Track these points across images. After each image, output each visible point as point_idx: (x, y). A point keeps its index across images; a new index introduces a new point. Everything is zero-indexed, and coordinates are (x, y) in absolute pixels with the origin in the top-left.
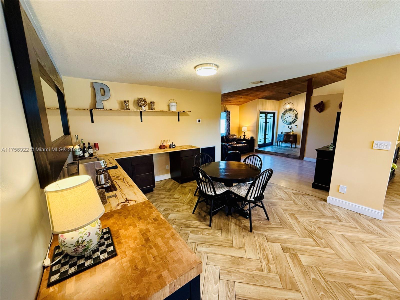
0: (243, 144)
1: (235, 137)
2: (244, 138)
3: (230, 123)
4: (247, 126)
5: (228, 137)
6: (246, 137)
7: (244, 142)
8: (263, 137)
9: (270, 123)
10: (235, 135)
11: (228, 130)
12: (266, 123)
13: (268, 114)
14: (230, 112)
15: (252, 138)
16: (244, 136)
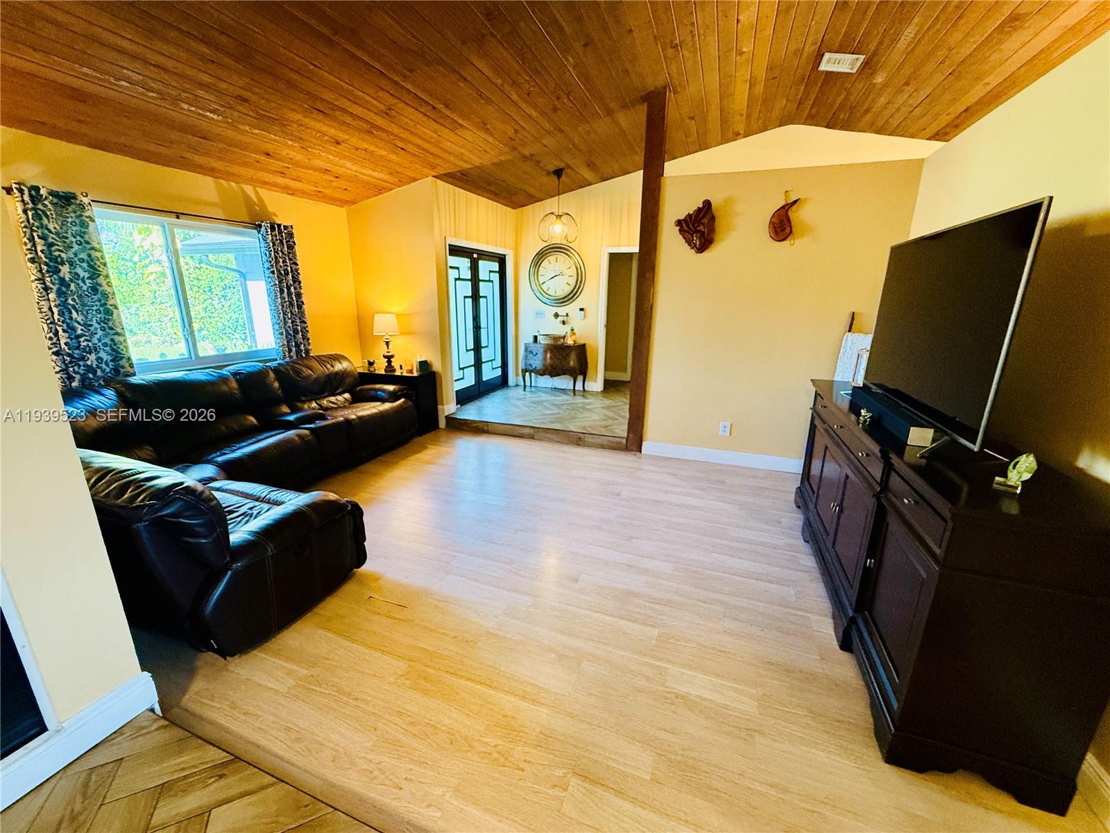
0: (383, 401)
1: (338, 367)
2: (390, 366)
3: (299, 295)
4: (396, 309)
5: (298, 373)
6: (395, 363)
7: (391, 388)
8: (470, 358)
9: (490, 299)
10: (338, 358)
11: (296, 332)
12: (475, 296)
13: (480, 262)
14: (291, 235)
15: (424, 365)
16: (389, 358)
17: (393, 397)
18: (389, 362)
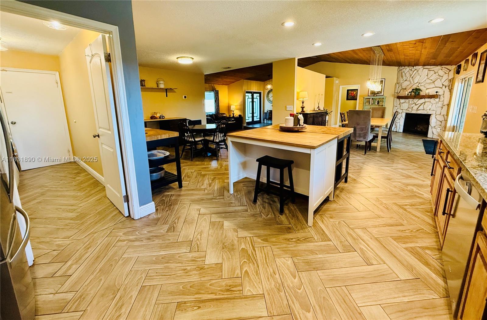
0: (231, 121)
1: (224, 115)
2: (233, 116)
3: (218, 102)
4: (236, 104)
5: (218, 115)
6: (234, 115)
7: (233, 119)
8: (251, 115)
9: (257, 102)
11: (218, 109)
12: (253, 102)
13: (254, 94)
14: (218, 92)
15: (240, 115)
16: (233, 114)
17: (233, 121)
18: (233, 115)
